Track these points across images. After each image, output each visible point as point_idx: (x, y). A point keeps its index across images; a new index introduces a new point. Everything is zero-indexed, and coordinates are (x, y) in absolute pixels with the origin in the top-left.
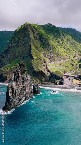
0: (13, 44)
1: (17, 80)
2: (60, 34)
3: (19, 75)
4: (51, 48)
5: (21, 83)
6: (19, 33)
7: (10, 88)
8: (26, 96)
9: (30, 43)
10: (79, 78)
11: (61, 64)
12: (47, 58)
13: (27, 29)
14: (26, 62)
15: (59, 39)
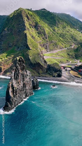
0: (7, 32)
1: (17, 77)
2: (55, 21)
3: (19, 72)
4: (47, 37)
5: (21, 80)
6: (12, 20)
7: (11, 87)
8: (26, 93)
9: (25, 32)
10: (76, 69)
11: (57, 54)
12: (43, 48)
13: (22, 15)
14: (22, 53)
15: (55, 27)
